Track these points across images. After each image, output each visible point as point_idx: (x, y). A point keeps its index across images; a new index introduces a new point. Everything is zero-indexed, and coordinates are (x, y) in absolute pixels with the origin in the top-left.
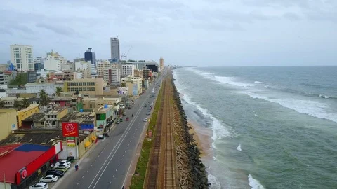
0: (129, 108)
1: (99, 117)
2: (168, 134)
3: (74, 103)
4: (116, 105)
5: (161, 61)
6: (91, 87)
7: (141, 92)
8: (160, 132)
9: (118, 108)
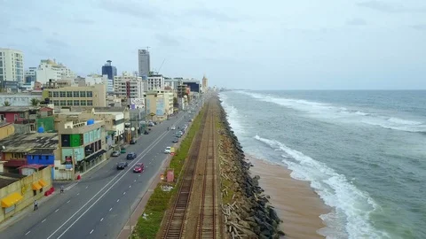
0: (146, 133)
1: (67, 140)
2: (209, 178)
3: (32, 117)
4: (115, 122)
5: (204, 80)
6: (86, 99)
7: (171, 112)
8: (192, 173)
9: (120, 128)
